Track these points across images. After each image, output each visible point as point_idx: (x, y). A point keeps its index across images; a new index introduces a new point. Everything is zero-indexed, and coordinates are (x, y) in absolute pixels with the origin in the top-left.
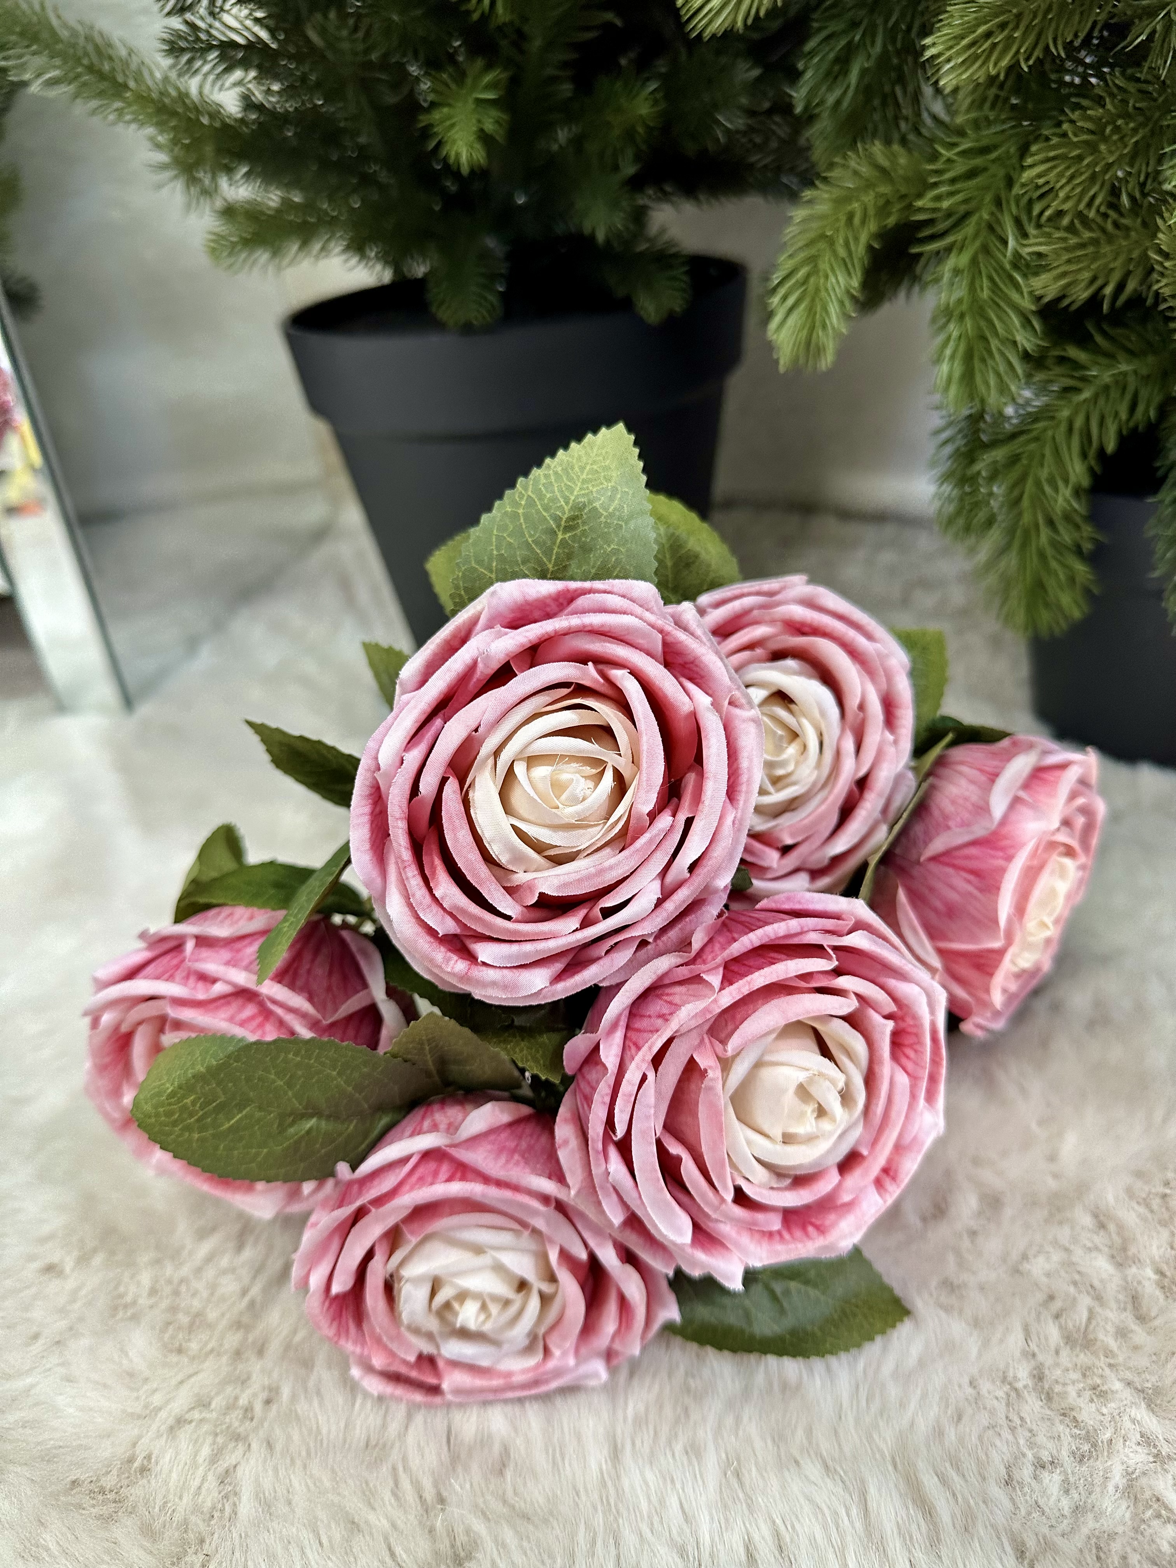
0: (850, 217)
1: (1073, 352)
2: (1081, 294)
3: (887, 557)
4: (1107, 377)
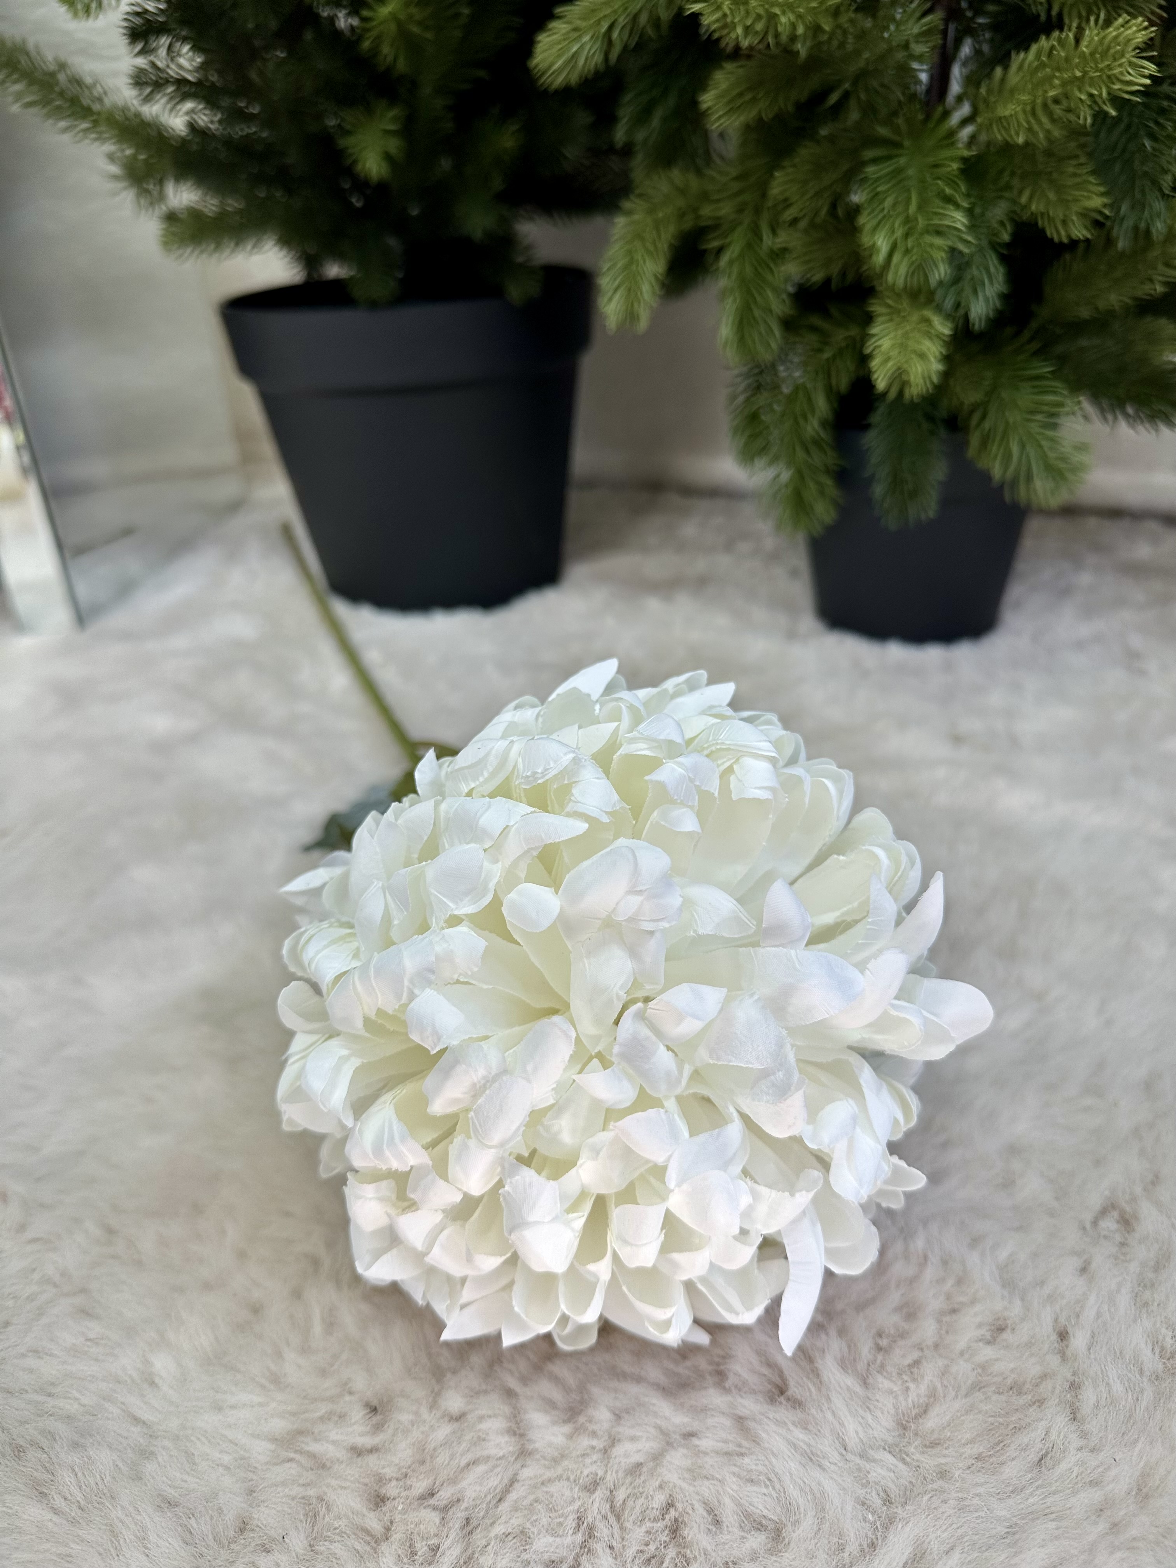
0: (657, 223)
2: (818, 278)
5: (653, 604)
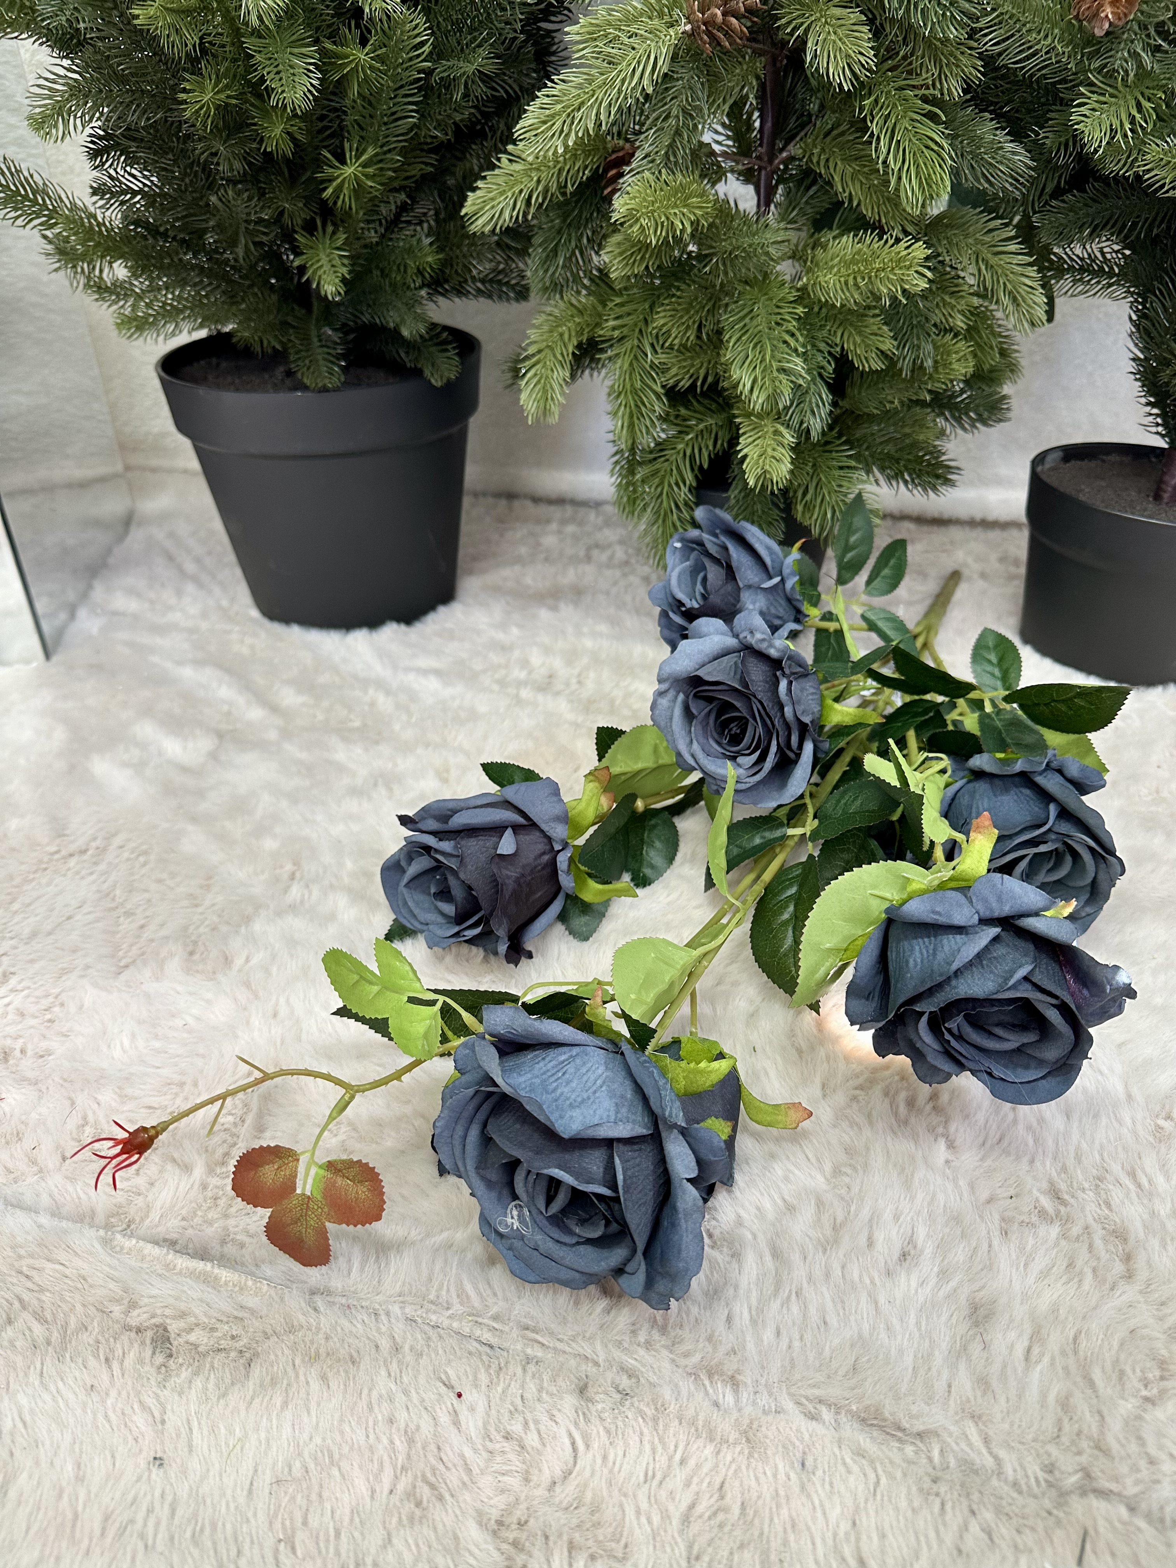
0: (561, 335)
1: (683, 411)
2: (685, 384)
3: (570, 529)
4: (701, 426)
5: (544, 614)
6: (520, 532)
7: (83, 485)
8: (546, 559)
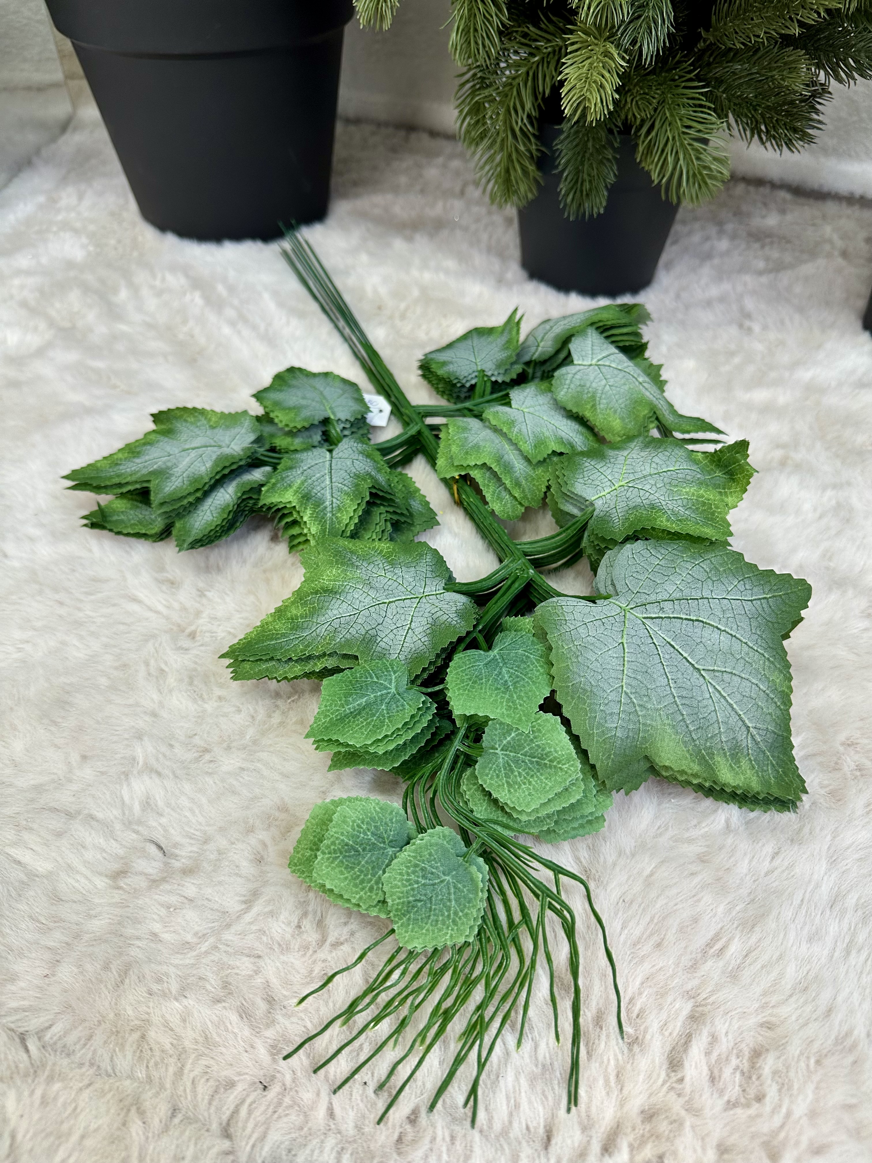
1: (530, 29)
4: (549, 48)
5: (398, 244)
6: (408, 162)
7: (40, 89)
8: (422, 191)
